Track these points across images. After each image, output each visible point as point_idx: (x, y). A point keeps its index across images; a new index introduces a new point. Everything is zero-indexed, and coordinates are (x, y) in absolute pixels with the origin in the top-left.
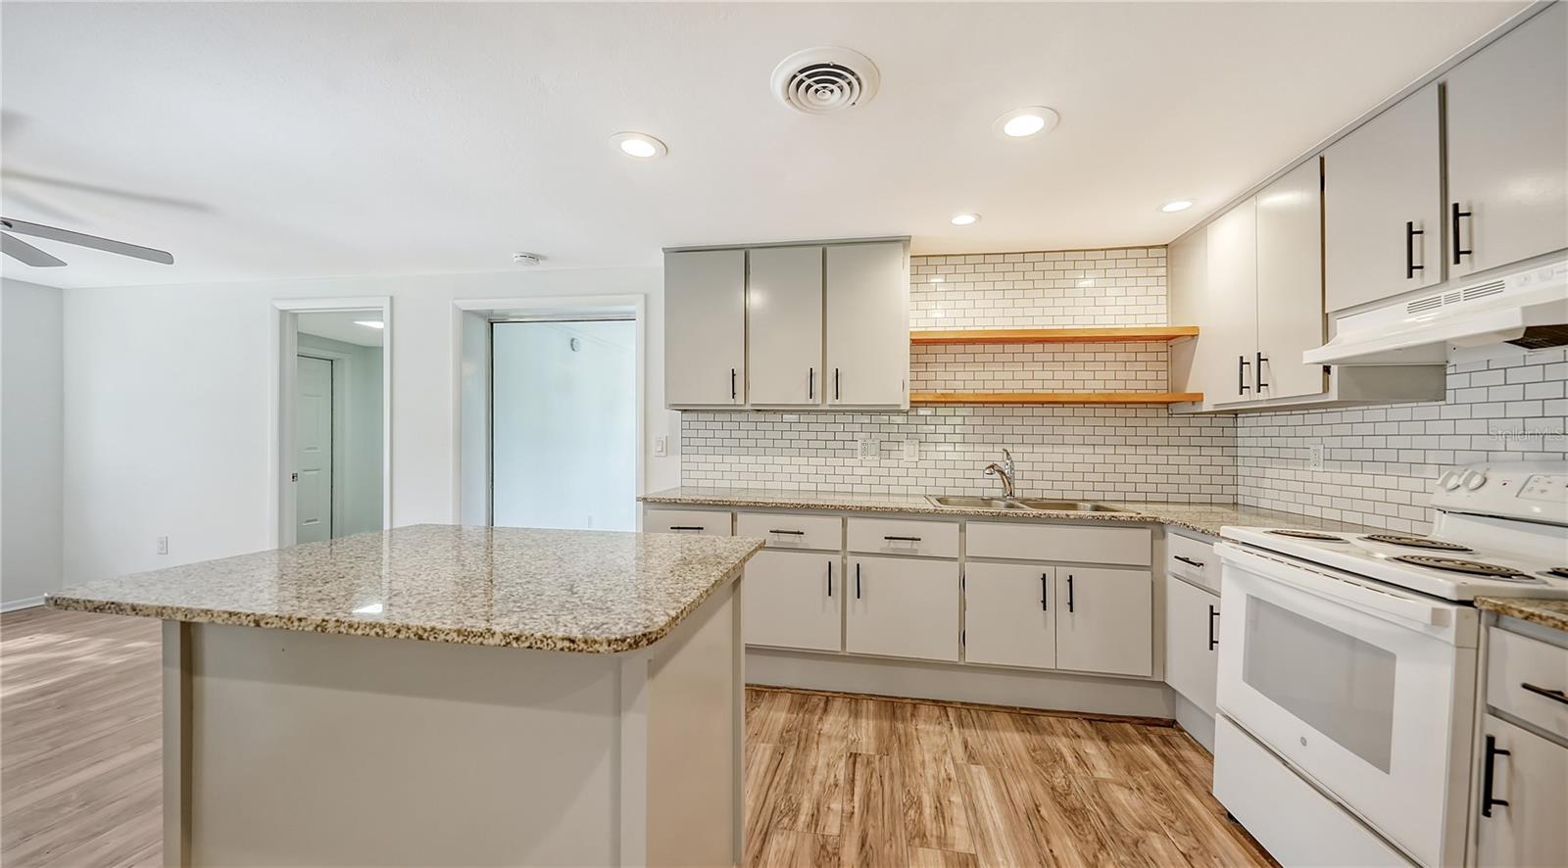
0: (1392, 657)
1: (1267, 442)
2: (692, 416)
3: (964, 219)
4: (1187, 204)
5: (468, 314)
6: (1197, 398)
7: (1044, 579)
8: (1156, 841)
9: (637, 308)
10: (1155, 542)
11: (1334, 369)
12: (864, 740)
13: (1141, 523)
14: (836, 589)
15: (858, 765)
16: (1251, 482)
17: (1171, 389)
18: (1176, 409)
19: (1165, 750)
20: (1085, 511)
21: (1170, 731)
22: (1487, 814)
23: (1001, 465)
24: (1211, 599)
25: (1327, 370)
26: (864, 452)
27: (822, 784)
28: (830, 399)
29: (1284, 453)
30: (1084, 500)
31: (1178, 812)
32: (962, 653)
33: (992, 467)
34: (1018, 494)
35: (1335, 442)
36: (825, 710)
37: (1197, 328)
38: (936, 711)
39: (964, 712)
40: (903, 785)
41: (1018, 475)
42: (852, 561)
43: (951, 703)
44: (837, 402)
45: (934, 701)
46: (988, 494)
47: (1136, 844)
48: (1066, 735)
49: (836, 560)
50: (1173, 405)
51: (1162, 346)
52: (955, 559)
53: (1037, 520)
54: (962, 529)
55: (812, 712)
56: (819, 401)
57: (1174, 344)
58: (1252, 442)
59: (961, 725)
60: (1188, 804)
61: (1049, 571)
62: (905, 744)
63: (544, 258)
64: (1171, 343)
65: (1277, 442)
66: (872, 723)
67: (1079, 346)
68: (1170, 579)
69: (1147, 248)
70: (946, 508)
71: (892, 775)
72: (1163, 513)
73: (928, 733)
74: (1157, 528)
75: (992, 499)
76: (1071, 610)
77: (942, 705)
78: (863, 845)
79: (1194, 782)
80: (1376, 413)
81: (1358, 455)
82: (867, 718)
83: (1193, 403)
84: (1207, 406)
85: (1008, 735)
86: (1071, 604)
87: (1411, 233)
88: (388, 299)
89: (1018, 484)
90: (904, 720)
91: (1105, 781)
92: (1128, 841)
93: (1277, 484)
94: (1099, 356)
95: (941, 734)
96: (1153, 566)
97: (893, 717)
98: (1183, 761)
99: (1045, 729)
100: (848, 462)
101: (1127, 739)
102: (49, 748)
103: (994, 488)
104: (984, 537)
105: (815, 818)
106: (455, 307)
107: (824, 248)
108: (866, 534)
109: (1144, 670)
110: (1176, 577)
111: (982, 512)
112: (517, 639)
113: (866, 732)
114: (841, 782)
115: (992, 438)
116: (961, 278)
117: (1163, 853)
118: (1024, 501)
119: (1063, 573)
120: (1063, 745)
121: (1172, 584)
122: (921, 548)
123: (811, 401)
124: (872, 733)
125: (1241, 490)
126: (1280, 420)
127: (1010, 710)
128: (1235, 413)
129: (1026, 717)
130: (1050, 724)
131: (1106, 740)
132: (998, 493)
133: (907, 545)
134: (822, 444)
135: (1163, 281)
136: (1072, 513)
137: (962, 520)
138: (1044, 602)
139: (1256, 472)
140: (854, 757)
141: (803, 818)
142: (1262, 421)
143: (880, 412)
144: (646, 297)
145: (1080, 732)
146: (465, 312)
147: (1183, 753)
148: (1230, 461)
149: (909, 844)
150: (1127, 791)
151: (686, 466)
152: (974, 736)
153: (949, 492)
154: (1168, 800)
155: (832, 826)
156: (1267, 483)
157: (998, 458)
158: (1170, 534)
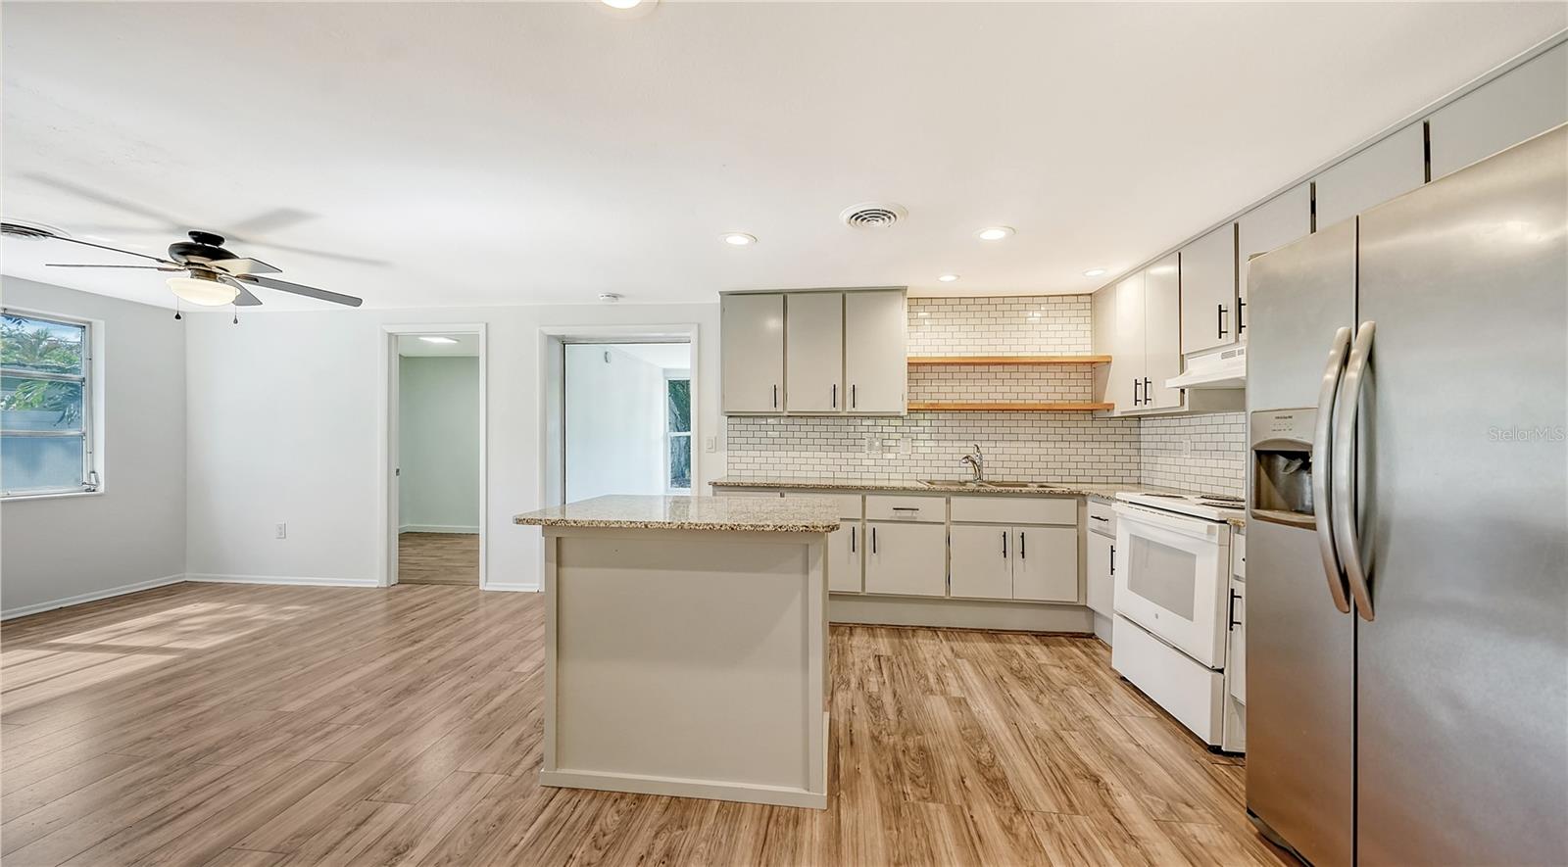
0: (1195, 556)
1: (1157, 438)
2: (736, 421)
3: (948, 278)
4: (1101, 272)
5: (550, 337)
6: (1110, 407)
7: (1004, 536)
8: (1075, 690)
9: (692, 334)
10: (1080, 508)
11: (1186, 391)
12: (883, 648)
13: (1070, 495)
14: (858, 547)
15: (882, 661)
16: (1149, 467)
17: (1094, 400)
18: (1098, 414)
19: (1086, 650)
20: (1034, 488)
21: (1090, 640)
22: (1231, 629)
23: (973, 456)
24: (1111, 542)
25: (1183, 391)
26: (871, 446)
27: (861, 670)
28: (849, 407)
29: (1170, 446)
30: (1032, 482)
31: (1090, 678)
32: (948, 591)
33: (967, 457)
34: (985, 478)
35: (1196, 438)
36: (851, 634)
37: (1110, 357)
38: (930, 633)
39: (949, 633)
40: (914, 669)
41: (985, 464)
42: (869, 527)
43: (939, 628)
44: (854, 410)
45: (929, 627)
46: (963, 478)
47: (1062, 691)
48: (1020, 643)
49: (858, 526)
50: (1095, 412)
51: (1088, 368)
52: (943, 523)
53: (999, 494)
54: (948, 502)
55: (843, 635)
56: (839, 408)
57: (1095, 368)
58: (1149, 438)
59: (948, 639)
60: (1096, 674)
61: (1008, 530)
62: (911, 650)
63: (621, 296)
64: (1094, 366)
65: (1165, 438)
66: (885, 640)
67: (1028, 368)
68: (1089, 532)
69: (1077, 295)
70: (932, 487)
71: (905, 664)
72: (1084, 488)
73: (926, 644)
74: (1080, 498)
75: (966, 482)
76: (1023, 557)
77: (934, 630)
78: (895, 695)
79: (1101, 664)
80: (1218, 418)
81: (1209, 446)
82: (882, 637)
83: (1108, 410)
84: (1117, 413)
85: (981, 644)
86: (1023, 553)
87: (1220, 311)
88: (484, 325)
89: (985, 471)
90: (908, 638)
91: (1045, 664)
92: (1058, 690)
93: (1164, 468)
94: (1043, 376)
95: (934, 644)
96: (1078, 525)
97: (900, 636)
98: (1097, 655)
99: (1005, 641)
100: (858, 455)
101: (1061, 644)
102: (301, 667)
103: (967, 473)
104: (963, 507)
105: (861, 685)
106: (541, 332)
107: (844, 293)
108: (880, 507)
109: (1072, 598)
110: (1093, 531)
111: (960, 490)
112: (780, 527)
113: (884, 645)
114: (873, 668)
115: (966, 437)
116: (943, 315)
117: (1078, 694)
118: (990, 483)
119: (1018, 531)
120: (1018, 648)
121: (1091, 536)
122: (919, 516)
123: (834, 410)
124: (887, 646)
125: (1143, 473)
126: (1166, 423)
127: (981, 631)
128: (1139, 417)
129: (993, 634)
130: (1009, 638)
131: (1047, 645)
132: (970, 477)
133: (908, 514)
134: (838, 442)
135: (1088, 320)
136: (1024, 489)
137: (948, 495)
138: (1005, 552)
139: (1152, 460)
140: (879, 657)
141: (853, 685)
142: (1157, 423)
143: (882, 417)
144: (699, 325)
145: (1029, 642)
146: (549, 336)
147: (1097, 651)
148: (1135, 452)
149: (923, 694)
150: (1059, 669)
151: (731, 460)
152: (958, 645)
153: (935, 477)
154: (1084, 673)
155: (873, 686)
156: (1158, 468)
157: (970, 451)
158: (1089, 502)
